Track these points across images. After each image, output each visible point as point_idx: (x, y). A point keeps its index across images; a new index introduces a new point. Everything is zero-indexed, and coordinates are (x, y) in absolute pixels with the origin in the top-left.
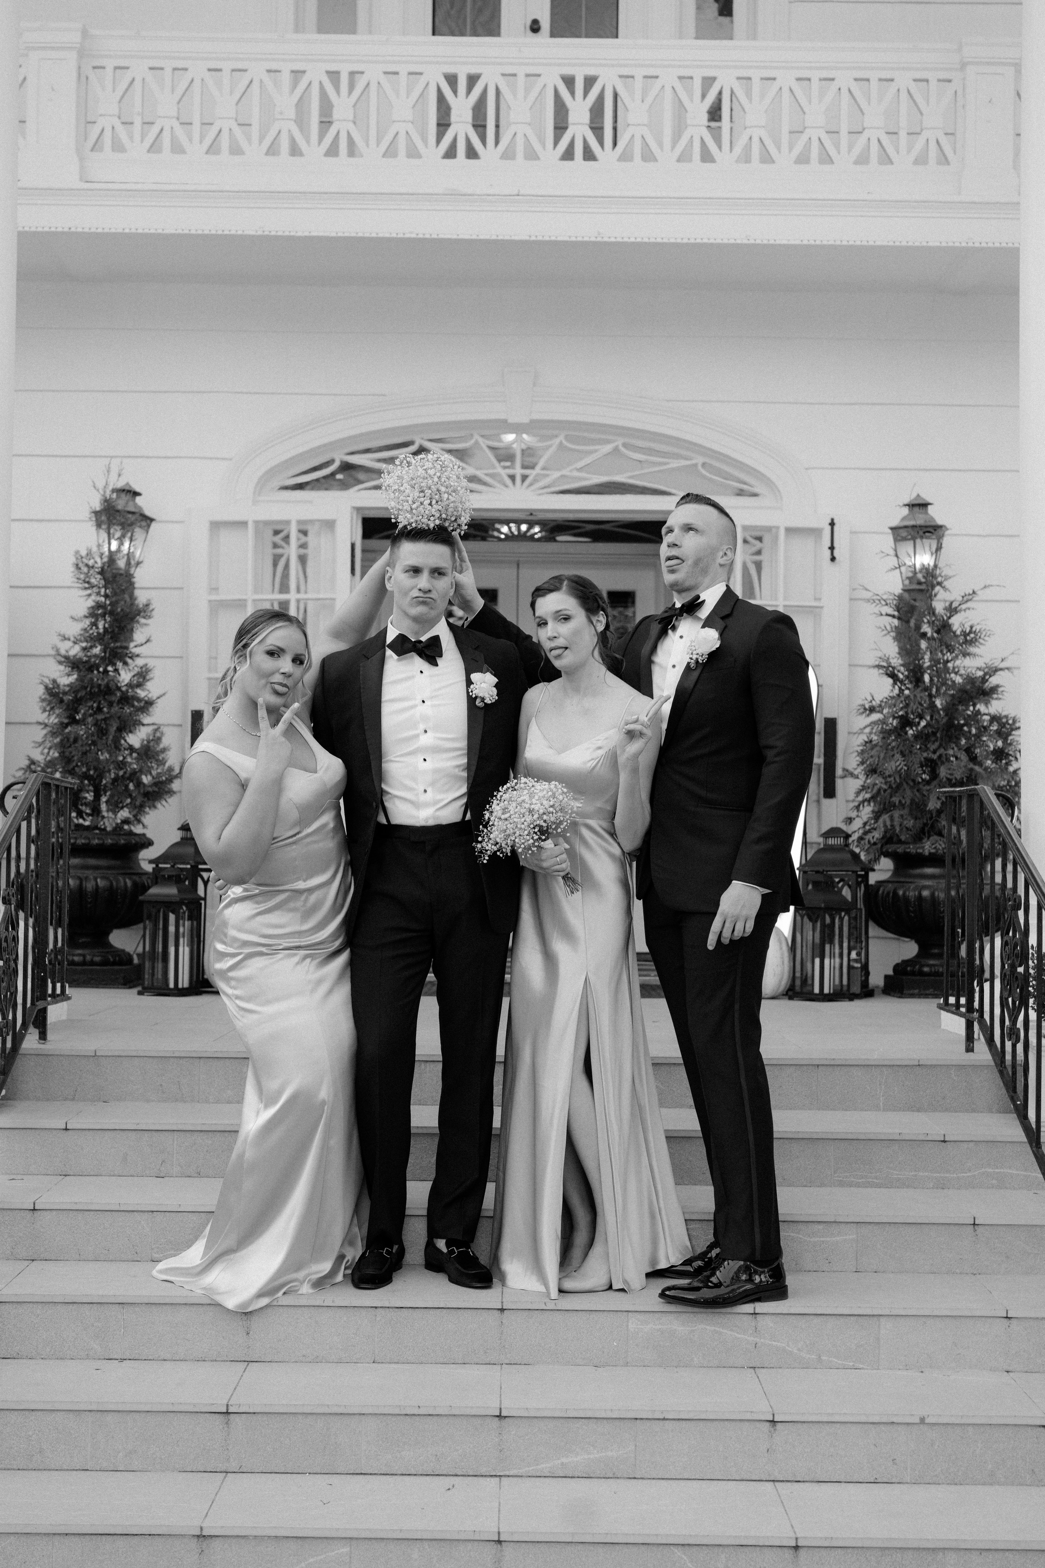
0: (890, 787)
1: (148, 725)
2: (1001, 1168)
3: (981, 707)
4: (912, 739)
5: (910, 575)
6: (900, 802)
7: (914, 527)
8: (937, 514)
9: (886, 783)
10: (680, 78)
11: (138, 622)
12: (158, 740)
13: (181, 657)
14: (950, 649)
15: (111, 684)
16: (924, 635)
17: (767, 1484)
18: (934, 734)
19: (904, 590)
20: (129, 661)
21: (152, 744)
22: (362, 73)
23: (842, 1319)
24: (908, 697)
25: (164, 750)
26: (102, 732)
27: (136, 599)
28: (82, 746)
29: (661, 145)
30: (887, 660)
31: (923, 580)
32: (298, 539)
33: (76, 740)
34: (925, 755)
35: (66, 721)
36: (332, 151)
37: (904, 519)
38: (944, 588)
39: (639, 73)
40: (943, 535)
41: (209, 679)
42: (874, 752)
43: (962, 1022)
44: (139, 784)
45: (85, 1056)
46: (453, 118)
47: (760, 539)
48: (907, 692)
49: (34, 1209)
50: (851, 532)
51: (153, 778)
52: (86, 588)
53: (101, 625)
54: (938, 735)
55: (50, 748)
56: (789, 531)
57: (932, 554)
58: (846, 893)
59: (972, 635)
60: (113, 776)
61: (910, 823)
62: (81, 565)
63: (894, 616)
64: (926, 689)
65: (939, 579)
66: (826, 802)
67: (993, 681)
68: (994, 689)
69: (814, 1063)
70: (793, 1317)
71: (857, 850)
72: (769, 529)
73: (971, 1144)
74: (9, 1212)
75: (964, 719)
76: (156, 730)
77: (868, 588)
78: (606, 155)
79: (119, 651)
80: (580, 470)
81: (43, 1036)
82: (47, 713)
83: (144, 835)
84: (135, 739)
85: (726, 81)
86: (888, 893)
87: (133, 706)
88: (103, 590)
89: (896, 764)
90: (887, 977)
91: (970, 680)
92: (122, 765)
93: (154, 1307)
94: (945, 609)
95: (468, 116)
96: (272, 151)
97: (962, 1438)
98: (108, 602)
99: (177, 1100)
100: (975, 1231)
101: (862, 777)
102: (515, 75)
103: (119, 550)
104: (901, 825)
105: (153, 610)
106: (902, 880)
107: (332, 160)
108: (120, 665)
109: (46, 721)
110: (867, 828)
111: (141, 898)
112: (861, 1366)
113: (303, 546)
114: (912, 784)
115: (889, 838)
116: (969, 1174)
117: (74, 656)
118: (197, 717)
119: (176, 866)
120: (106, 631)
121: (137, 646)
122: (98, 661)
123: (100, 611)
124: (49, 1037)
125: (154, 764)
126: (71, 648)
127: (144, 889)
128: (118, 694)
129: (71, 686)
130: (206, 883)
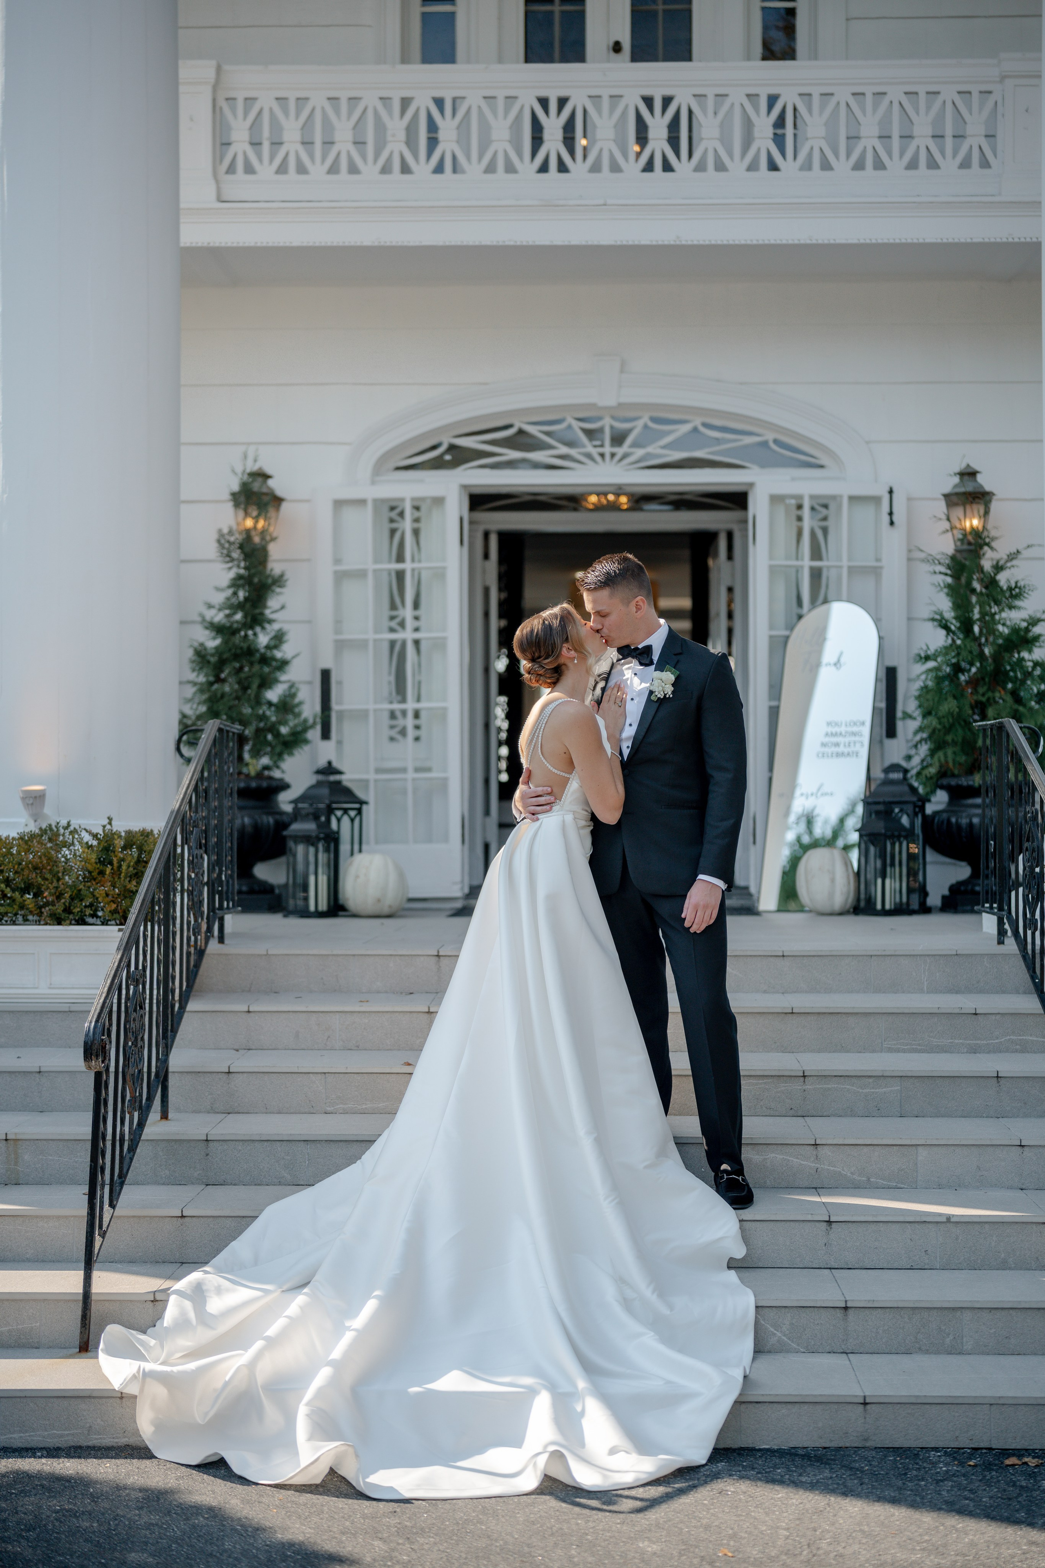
0: (944, 727)
1: (285, 682)
2: (1023, 1036)
3: (1025, 654)
4: (964, 684)
5: (960, 536)
6: (953, 740)
7: (964, 494)
8: (985, 481)
9: (940, 723)
10: (748, 96)
11: (273, 591)
12: (293, 696)
13: (309, 622)
14: (997, 603)
15: (252, 647)
16: (973, 591)
17: (825, 1270)
18: (983, 679)
19: (957, 551)
20: (267, 626)
21: (288, 699)
22: (464, 98)
23: (887, 1148)
24: (958, 647)
25: (300, 703)
27: (272, 570)
28: (228, 701)
29: (731, 156)
30: (941, 614)
31: (972, 541)
32: (412, 514)
33: (222, 697)
34: (975, 697)
35: (212, 679)
36: (439, 169)
37: (956, 486)
38: (992, 548)
39: (710, 92)
40: (990, 501)
41: (336, 641)
42: (929, 697)
43: (994, 919)
44: (277, 735)
45: (258, 955)
46: (546, 135)
47: (826, 506)
48: (959, 642)
49: (229, 1072)
50: (909, 499)
51: (291, 728)
52: (228, 562)
53: (242, 594)
54: (987, 680)
55: (199, 704)
56: (852, 498)
57: (980, 517)
58: (905, 820)
59: (1017, 590)
60: (254, 728)
61: (962, 759)
62: (222, 541)
63: (946, 574)
64: (976, 639)
65: (987, 540)
66: (888, 742)
67: (1037, 630)
68: (1037, 638)
69: (868, 954)
70: (847, 1147)
71: (916, 784)
72: (834, 498)
73: (998, 1017)
74: (209, 1075)
75: (1010, 664)
76: (292, 687)
77: (922, 548)
78: (683, 167)
79: (258, 617)
80: (664, 447)
81: (222, 941)
82: (195, 674)
83: (282, 780)
84: (273, 695)
85: (789, 98)
86: (943, 822)
87: (271, 665)
88: (242, 564)
89: (949, 705)
90: (944, 898)
91: (1015, 630)
92: (263, 718)
93: (332, 1143)
94: (993, 567)
95: (559, 135)
96: (386, 169)
97: (980, 1233)
98: (247, 574)
99: (335, 991)
100: (998, 1082)
101: (920, 719)
102: (599, 97)
103: (255, 528)
104: (954, 761)
105: (286, 581)
106: (955, 809)
107: (438, 176)
108: (258, 629)
109: (196, 680)
110: (925, 764)
111: (284, 833)
112: (903, 1186)
113: (417, 520)
114: (963, 723)
115: (943, 773)
116: (997, 1041)
117: (219, 622)
118: (326, 675)
119: (315, 805)
120: (246, 599)
121: (273, 612)
122: (240, 626)
123: (241, 582)
124: (226, 941)
125: (290, 717)
126: (216, 615)
127: (286, 826)
128: (258, 655)
129: (216, 648)
130: (339, 820)
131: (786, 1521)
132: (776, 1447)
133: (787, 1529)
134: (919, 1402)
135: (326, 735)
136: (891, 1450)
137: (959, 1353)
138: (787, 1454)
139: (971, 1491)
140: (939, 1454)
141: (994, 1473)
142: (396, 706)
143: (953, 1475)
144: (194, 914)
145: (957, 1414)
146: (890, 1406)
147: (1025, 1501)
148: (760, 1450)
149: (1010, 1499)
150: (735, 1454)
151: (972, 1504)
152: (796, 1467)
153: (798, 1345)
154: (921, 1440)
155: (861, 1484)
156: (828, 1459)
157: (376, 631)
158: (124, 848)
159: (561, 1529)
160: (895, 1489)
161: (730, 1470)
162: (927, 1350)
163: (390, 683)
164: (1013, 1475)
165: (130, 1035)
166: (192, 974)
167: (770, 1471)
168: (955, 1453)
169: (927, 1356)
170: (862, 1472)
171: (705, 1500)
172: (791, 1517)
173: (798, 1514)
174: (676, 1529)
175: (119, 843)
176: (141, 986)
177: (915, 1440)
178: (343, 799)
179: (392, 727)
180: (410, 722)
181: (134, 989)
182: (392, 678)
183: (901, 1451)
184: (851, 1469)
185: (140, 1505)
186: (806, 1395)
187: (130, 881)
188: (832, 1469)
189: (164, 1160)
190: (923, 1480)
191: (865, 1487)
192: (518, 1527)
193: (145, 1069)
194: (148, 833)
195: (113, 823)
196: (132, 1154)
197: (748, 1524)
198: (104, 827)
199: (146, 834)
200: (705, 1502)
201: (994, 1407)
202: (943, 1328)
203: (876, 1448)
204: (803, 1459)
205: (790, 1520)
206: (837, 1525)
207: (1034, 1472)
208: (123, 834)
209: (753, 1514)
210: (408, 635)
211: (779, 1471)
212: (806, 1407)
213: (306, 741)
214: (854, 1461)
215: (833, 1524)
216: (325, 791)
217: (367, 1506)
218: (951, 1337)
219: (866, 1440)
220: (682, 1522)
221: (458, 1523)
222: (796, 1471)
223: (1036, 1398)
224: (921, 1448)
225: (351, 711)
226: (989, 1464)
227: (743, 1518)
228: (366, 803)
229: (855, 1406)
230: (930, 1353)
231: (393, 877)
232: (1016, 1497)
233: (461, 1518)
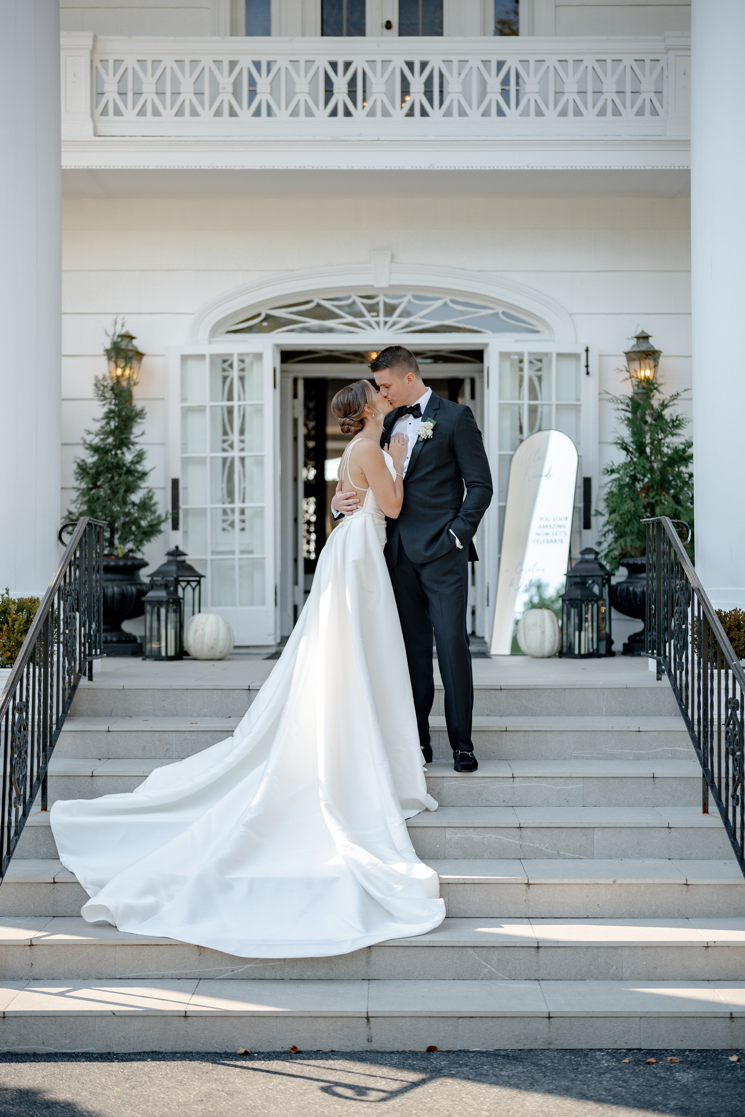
1: (144, 488)
2: (674, 747)
5: (637, 383)
6: (631, 531)
7: (640, 352)
9: (622, 519)
10: (483, 61)
11: (136, 422)
12: (151, 498)
13: (163, 444)
14: (663, 431)
15: (120, 463)
16: (646, 422)
17: (525, 919)
18: (653, 486)
19: (634, 393)
20: (131, 447)
21: (147, 501)
22: (276, 61)
24: (635, 463)
25: (155, 504)
26: (115, 493)
27: (135, 406)
28: (103, 502)
29: (470, 105)
30: (623, 440)
31: (645, 386)
32: (239, 365)
33: (98, 499)
34: (647, 500)
35: (90, 486)
36: (257, 113)
37: (634, 346)
38: (658, 391)
39: (455, 59)
40: (658, 357)
41: (183, 458)
42: (614, 499)
43: (655, 661)
44: (139, 526)
45: (118, 689)
46: (336, 89)
47: (540, 361)
48: (635, 460)
49: (93, 776)
50: (600, 356)
51: (149, 522)
52: (102, 400)
53: (113, 424)
55: (81, 504)
56: (559, 355)
57: (651, 369)
58: (596, 589)
60: (122, 521)
61: (637, 544)
62: (98, 385)
63: (626, 411)
64: (648, 458)
65: (656, 386)
66: (585, 532)
69: (563, 688)
70: (543, 829)
71: (604, 563)
73: (655, 733)
74: (78, 778)
76: (150, 491)
78: (435, 113)
79: (125, 440)
80: (422, 317)
81: (90, 678)
82: (78, 482)
83: (142, 560)
84: (136, 497)
85: (512, 63)
87: (134, 476)
88: (113, 402)
90: (624, 645)
92: (128, 514)
94: (660, 405)
95: (345, 89)
97: (638, 892)
98: (117, 409)
99: (173, 714)
100: (654, 781)
101: (607, 515)
102: (374, 61)
103: (123, 375)
104: (631, 546)
105: (145, 414)
106: (633, 580)
107: (256, 119)
108: (125, 449)
109: (79, 487)
111: (143, 599)
112: (583, 857)
113: (242, 370)
114: (638, 518)
116: (654, 751)
117: (96, 444)
118: (175, 483)
119: (165, 579)
120: (116, 428)
121: (135, 437)
122: (111, 447)
123: (112, 415)
124: (94, 679)
125: (149, 514)
126: (94, 439)
127: (144, 593)
128: (125, 469)
129: (94, 463)
130: (184, 589)
131: (488, 1105)
132: (484, 1050)
133: (488, 1111)
134: (589, 1016)
135: (175, 526)
136: (568, 1051)
137: (620, 980)
138: (492, 1054)
139: (624, 1081)
140: (603, 1054)
141: (641, 1067)
142: (227, 506)
143: (612, 1069)
144: (68, 660)
145: (616, 1025)
146: (567, 1019)
147: (662, 1087)
148: (473, 1052)
149: (651, 1087)
150: (454, 1055)
151: (624, 1090)
152: (498, 1064)
153: (503, 975)
154: (590, 1044)
155: (545, 1077)
156: (522, 1058)
157: (213, 450)
158: (17, 611)
159: (323, 1112)
160: (569, 1080)
161: (450, 1067)
162: (597, 977)
163: (222, 488)
164: (655, 1068)
165: (16, 750)
166: (68, 703)
167: (479, 1068)
168: (615, 1052)
169: (597, 982)
170: (546, 1067)
171: (430, 1089)
172: (492, 1101)
173: (497, 1099)
174: (408, 1112)
175: (13, 608)
176: (24, 713)
177: (586, 1044)
178: (186, 574)
179: (224, 521)
180: (237, 517)
181: (19, 716)
182: (224, 485)
183: (575, 1051)
184: (538, 1065)
185: (14, 1097)
186: (507, 1012)
187: (21, 636)
188: (524, 1065)
189: (43, 841)
190: (590, 1073)
191: (547, 1078)
192: (292, 1111)
193: (29, 774)
194: (35, 600)
195: (10, 592)
196: (17, 837)
197: (460, 1107)
198: (3, 595)
199: (34, 601)
200: (430, 1091)
201: (643, 1019)
202: (608, 961)
203: (557, 1049)
204: (503, 1058)
205: (491, 1104)
206: (525, 1107)
207: (670, 1067)
208: (17, 601)
209: (464, 1100)
210: (236, 454)
211: (486, 1067)
212: (506, 1020)
213: (160, 532)
214: (541, 1059)
215: (522, 1107)
216: (173, 568)
217: (181, 1096)
218: (614, 968)
219: (550, 1044)
220: (412, 1106)
221: (248, 1108)
222: (498, 1068)
223: (673, 1012)
224: (590, 1049)
225: (194, 509)
226: (639, 1061)
227: (456, 1103)
228: (204, 577)
229: (542, 1019)
230: (599, 980)
231: (223, 631)
232: (657, 1085)
233: (250, 1104)
